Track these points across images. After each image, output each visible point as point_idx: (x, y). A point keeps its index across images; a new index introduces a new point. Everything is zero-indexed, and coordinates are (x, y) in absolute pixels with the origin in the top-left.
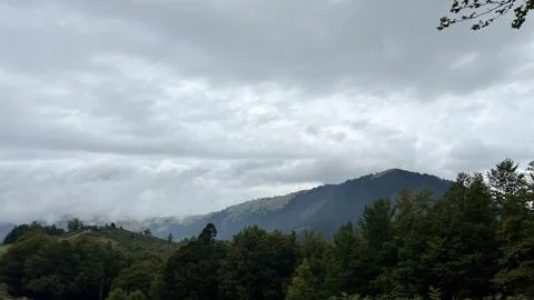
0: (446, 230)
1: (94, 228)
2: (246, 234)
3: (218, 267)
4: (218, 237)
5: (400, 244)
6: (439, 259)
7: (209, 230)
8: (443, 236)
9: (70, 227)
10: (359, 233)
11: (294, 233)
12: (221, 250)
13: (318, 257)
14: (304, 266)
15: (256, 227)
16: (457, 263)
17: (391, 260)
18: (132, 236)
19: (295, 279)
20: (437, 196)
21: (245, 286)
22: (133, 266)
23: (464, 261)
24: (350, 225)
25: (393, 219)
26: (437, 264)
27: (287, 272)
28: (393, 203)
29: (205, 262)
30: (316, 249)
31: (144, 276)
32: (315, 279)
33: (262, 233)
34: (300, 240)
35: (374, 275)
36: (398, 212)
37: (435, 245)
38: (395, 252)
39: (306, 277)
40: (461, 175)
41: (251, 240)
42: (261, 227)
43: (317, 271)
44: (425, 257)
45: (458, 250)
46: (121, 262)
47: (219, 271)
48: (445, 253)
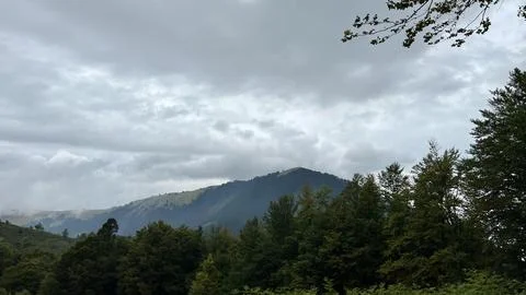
0: (341, 226)
2: (150, 231)
3: (118, 263)
4: (120, 233)
5: (301, 238)
6: (334, 252)
7: (111, 224)
8: (338, 230)
10: (263, 229)
11: (201, 228)
12: (123, 246)
13: (223, 252)
14: (209, 260)
15: (161, 223)
16: (349, 256)
17: (292, 253)
18: (20, 231)
19: (199, 274)
20: (336, 193)
21: (146, 282)
22: (20, 264)
23: (356, 254)
24: (256, 220)
25: (296, 215)
26: (333, 257)
27: (191, 267)
28: (296, 199)
29: (105, 259)
30: (221, 244)
31: (31, 274)
32: (219, 274)
33: (166, 229)
34: (207, 236)
35: (275, 268)
36: (300, 208)
37: (331, 239)
38: (295, 245)
39: (210, 272)
40: (356, 176)
41: (156, 236)
42: (167, 222)
43: (222, 265)
44: (322, 250)
45: (350, 243)
46: (6, 260)
47: (118, 268)
48: (340, 247)
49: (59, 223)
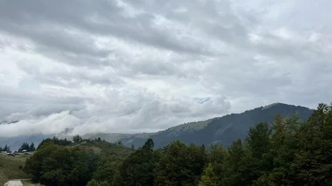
0: (309, 146)
1: (88, 141)
2: (172, 147)
3: (155, 167)
4: (155, 148)
5: (275, 154)
6: (304, 167)
7: (150, 142)
8: (307, 149)
9: (74, 140)
10: (245, 146)
11: (203, 146)
12: (156, 157)
13: (219, 162)
14: (209, 168)
15: (178, 142)
16: (317, 170)
17: (269, 166)
18: (110, 145)
19: (203, 177)
21: (171, 181)
22: (105, 165)
23: (324, 169)
24: (240, 141)
25: (270, 137)
26: (303, 171)
27: (199, 171)
28: (270, 126)
29: (146, 164)
30: (218, 157)
31: (111, 171)
32: (217, 178)
33: (181, 146)
34: (208, 151)
35: (256, 177)
36: (274, 132)
37: (301, 156)
38: (271, 161)
39: (211, 176)
40: (321, 105)
41: (175, 150)
42: (182, 142)
43: (218, 171)
44: (293, 165)
45: (318, 160)
46: (99, 163)
47: (154, 170)
48: (309, 163)
49: (131, 141)
